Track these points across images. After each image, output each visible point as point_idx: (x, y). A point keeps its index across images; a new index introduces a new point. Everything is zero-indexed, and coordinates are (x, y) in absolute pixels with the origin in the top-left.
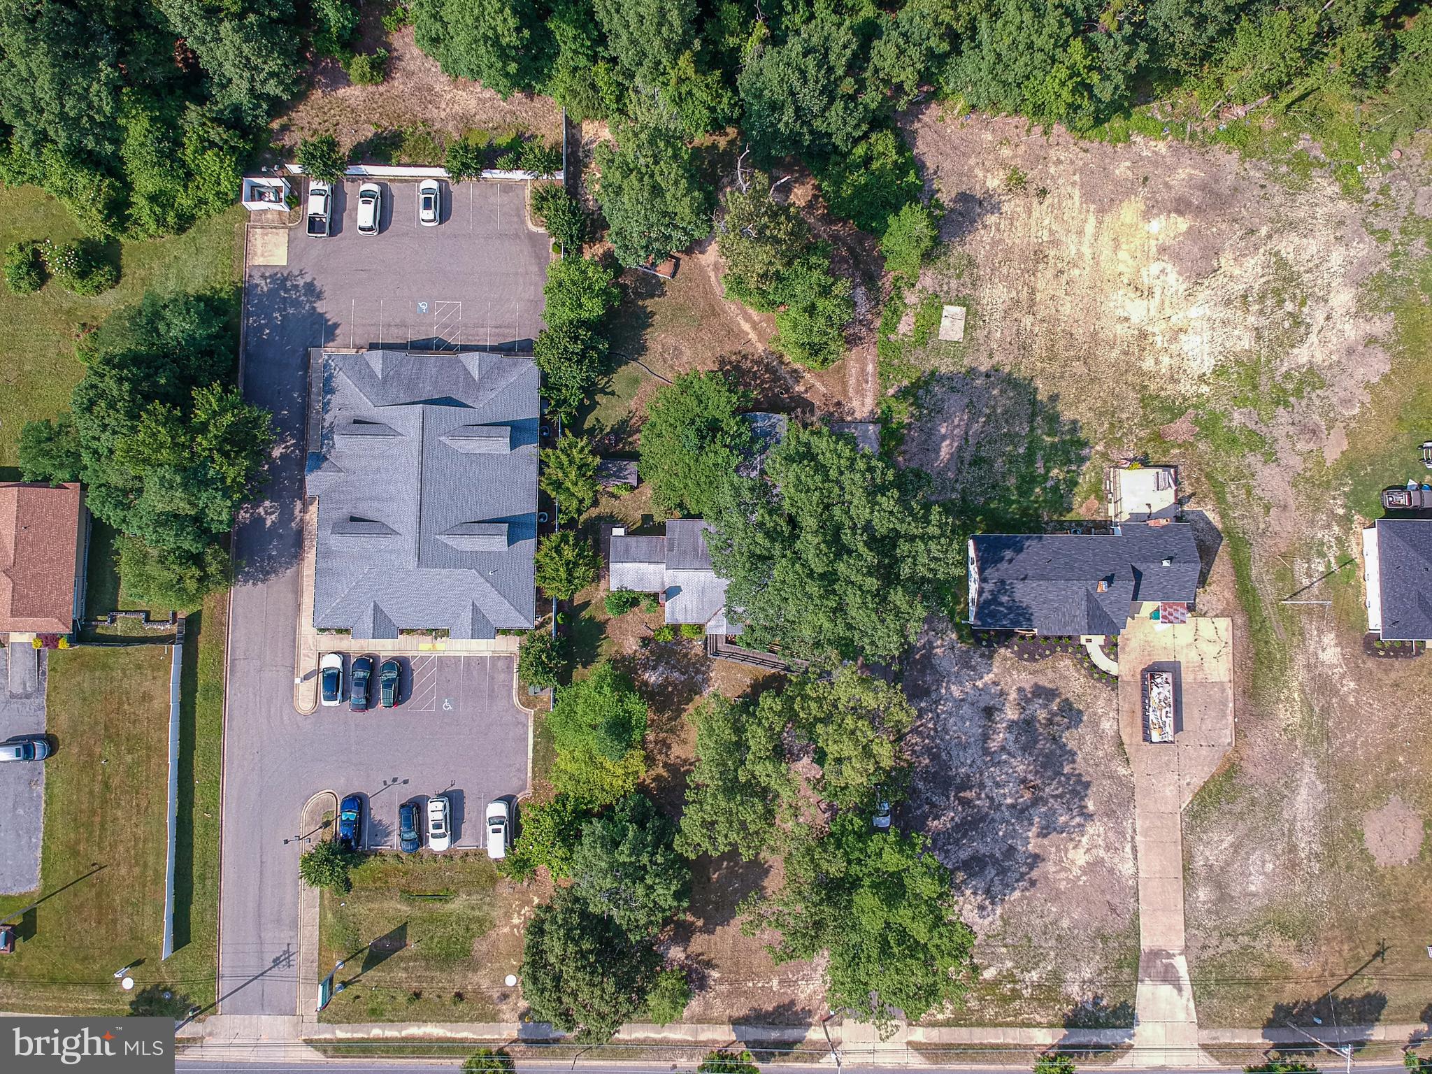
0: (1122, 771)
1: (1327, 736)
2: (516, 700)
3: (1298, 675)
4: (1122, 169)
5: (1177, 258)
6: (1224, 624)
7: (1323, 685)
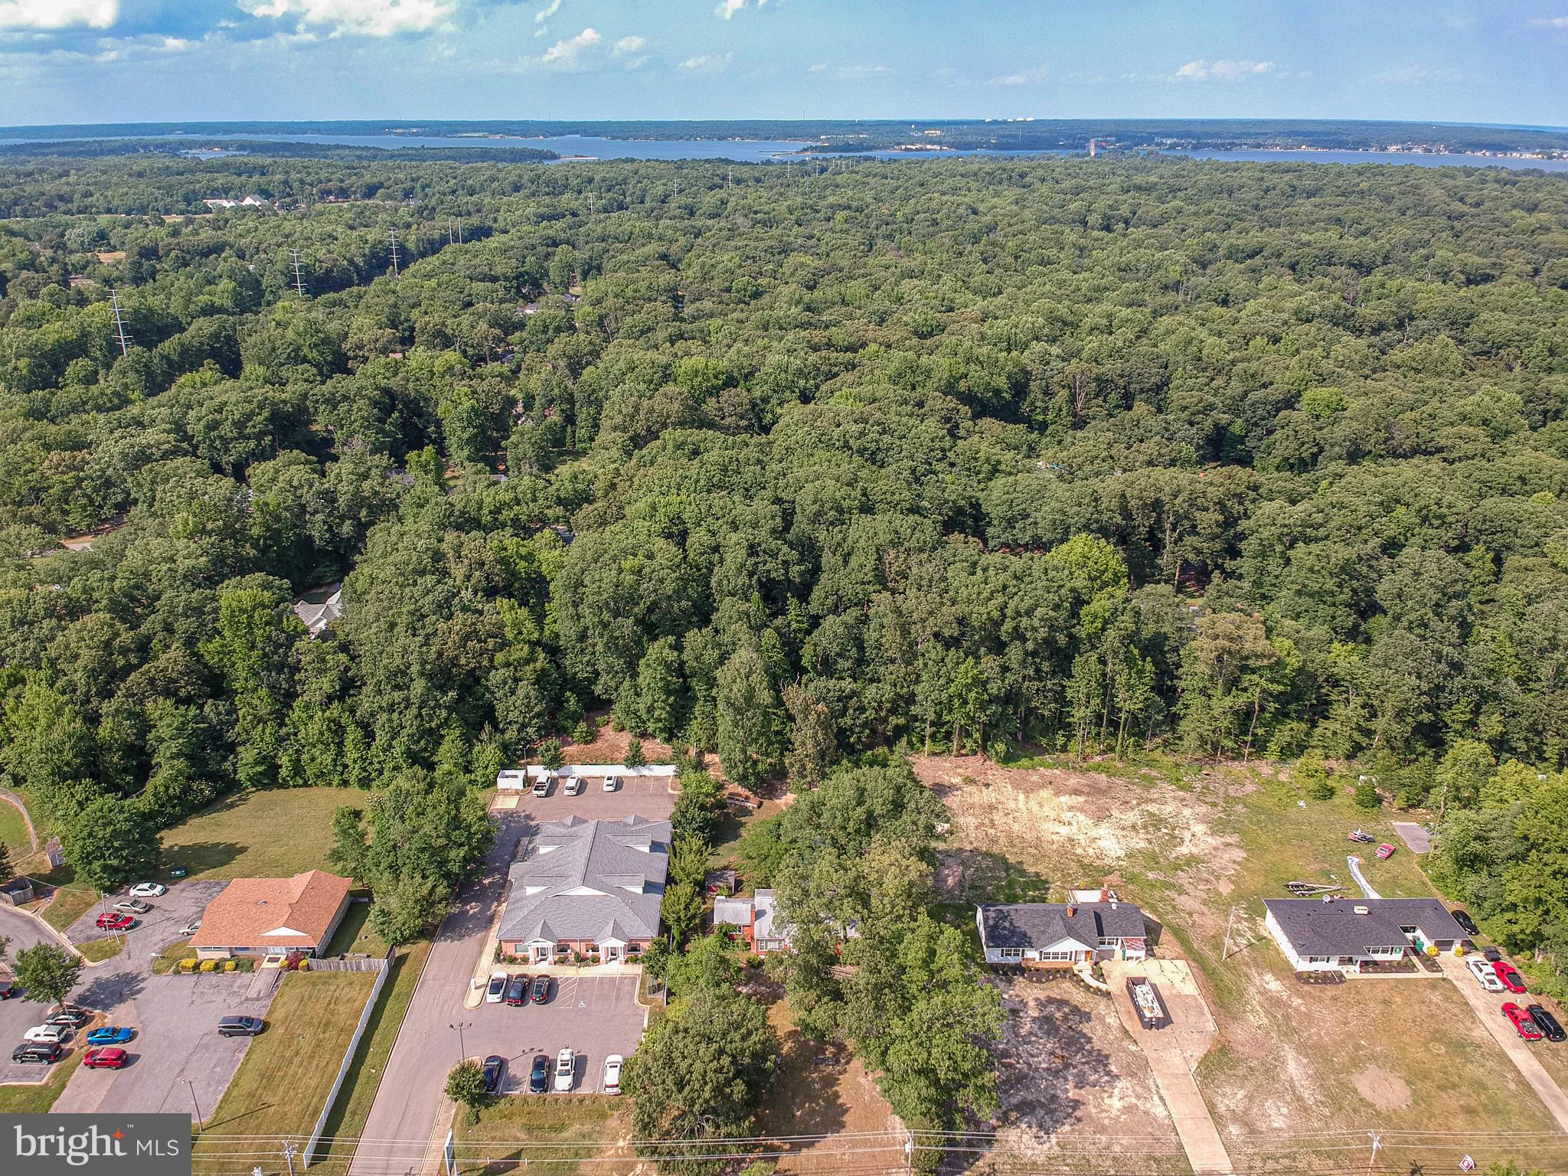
0: (1133, 1048)
1: (1295, 1031)
2: (636, 1001)
3: (1256, 1000)
4: (1035, 778)
5: (1082, 810)
6: (1181, 963)
7: (1275, 1002)
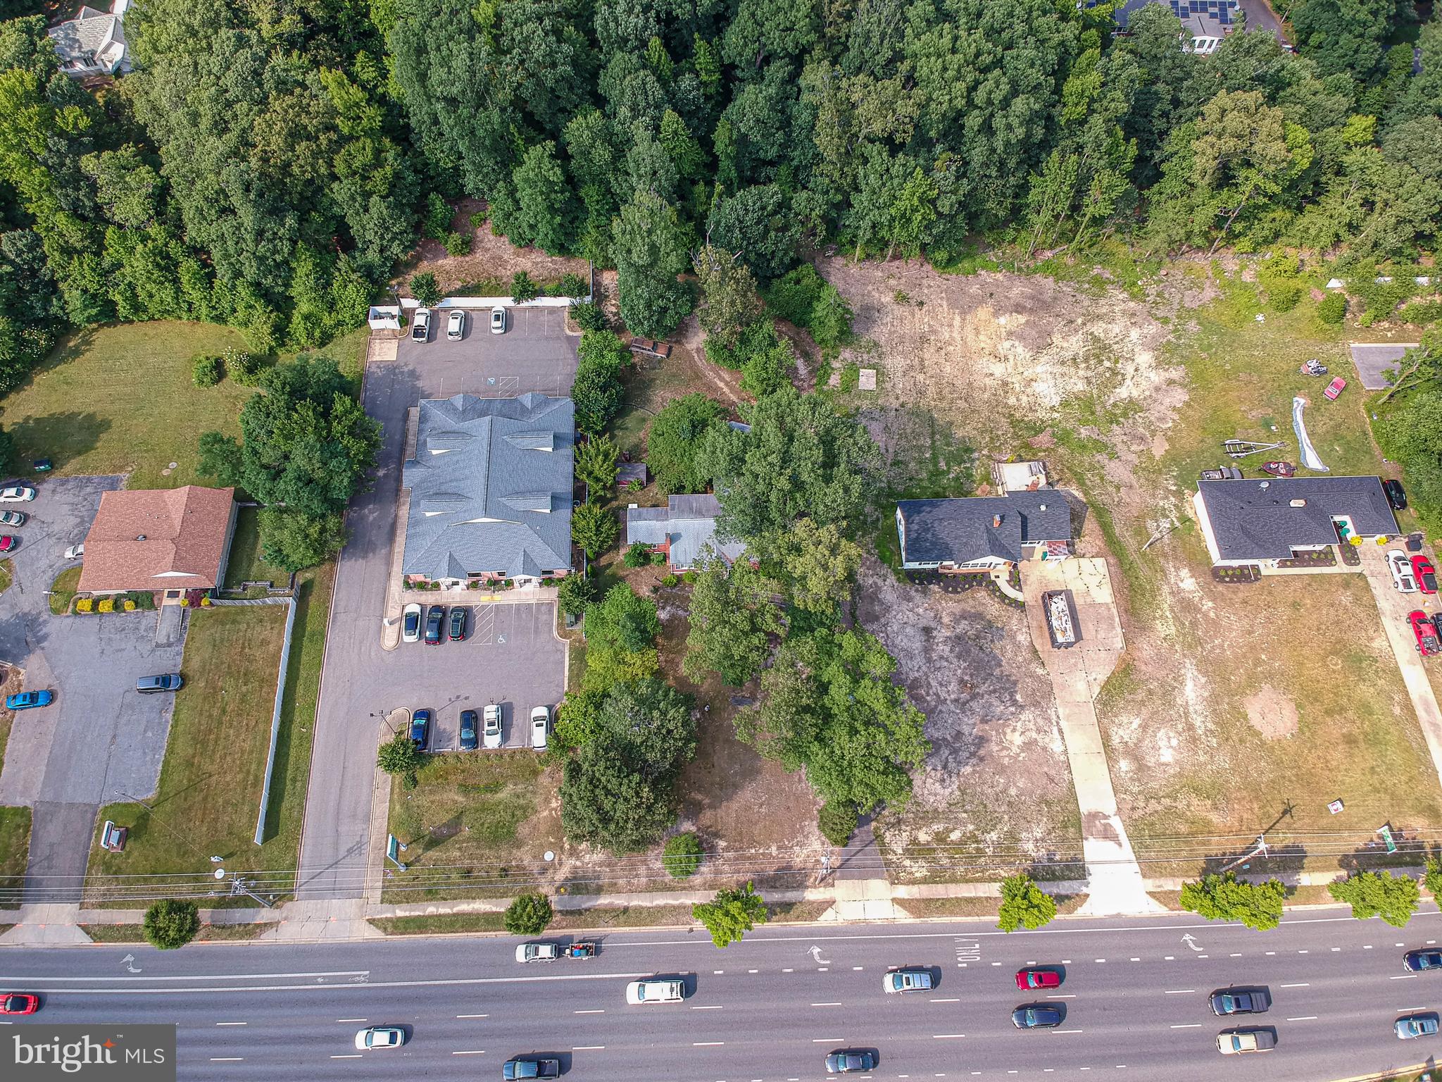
0: (1040, 671)
1: (1200, 642)
2: (555, 633)
3: (1166, 601)
4: (974, 289)
5: (1021, 338)
6: (1100, 562)
7: (1186, 605)
